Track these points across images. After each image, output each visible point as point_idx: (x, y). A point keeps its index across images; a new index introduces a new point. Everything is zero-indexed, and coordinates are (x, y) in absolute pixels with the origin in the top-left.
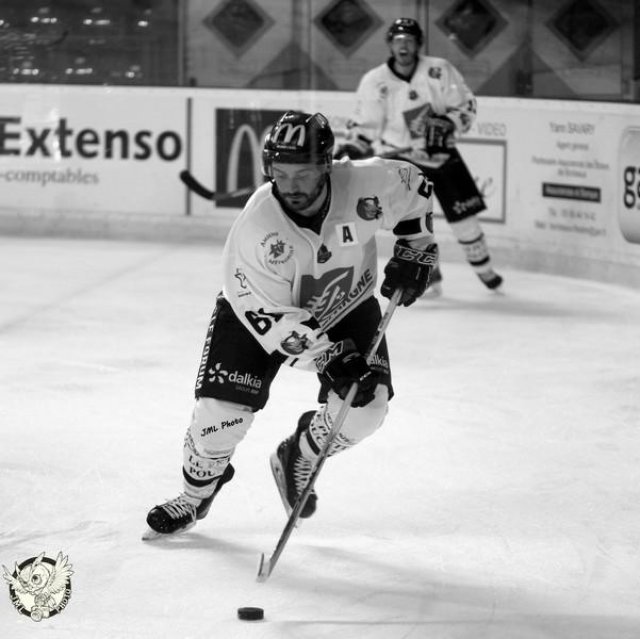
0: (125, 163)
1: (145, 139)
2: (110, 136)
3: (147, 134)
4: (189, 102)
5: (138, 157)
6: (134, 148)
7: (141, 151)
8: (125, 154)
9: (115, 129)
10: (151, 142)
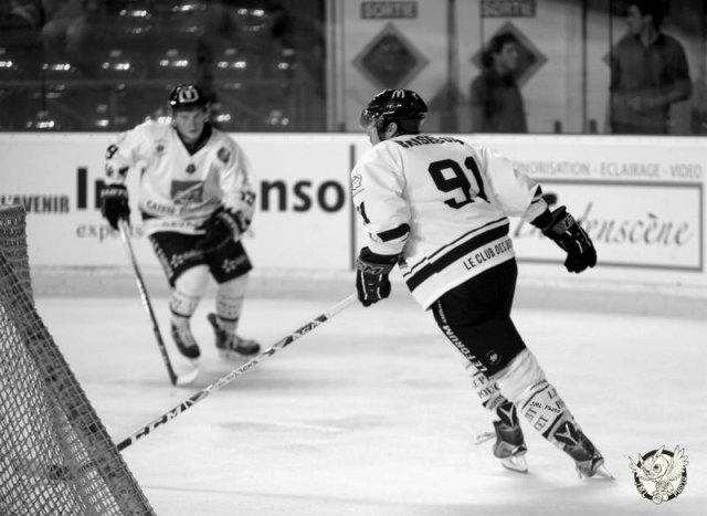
0: (283, 215)
1: (305, 190)
2: (266, 187)
3: (308, 184)
4: (353, 149)
5: (297, 209)
6: (292, 200)
7: (300, 203)
8: (283, 206)
9: (272, 179)
10: (312, 192)
